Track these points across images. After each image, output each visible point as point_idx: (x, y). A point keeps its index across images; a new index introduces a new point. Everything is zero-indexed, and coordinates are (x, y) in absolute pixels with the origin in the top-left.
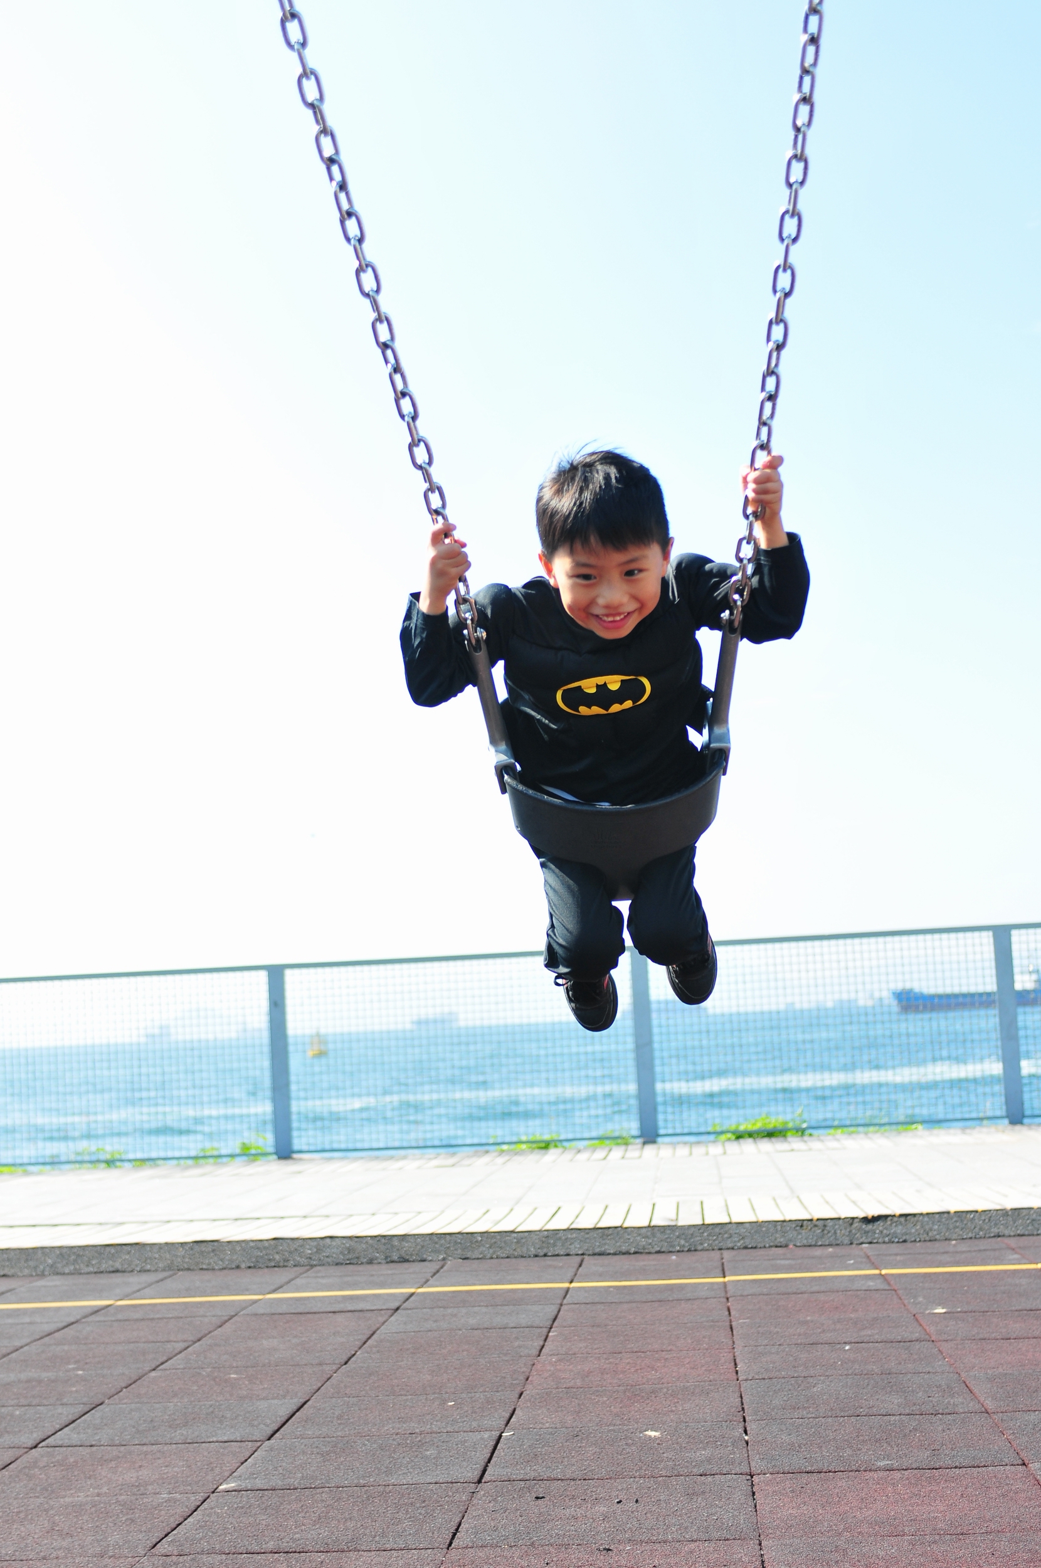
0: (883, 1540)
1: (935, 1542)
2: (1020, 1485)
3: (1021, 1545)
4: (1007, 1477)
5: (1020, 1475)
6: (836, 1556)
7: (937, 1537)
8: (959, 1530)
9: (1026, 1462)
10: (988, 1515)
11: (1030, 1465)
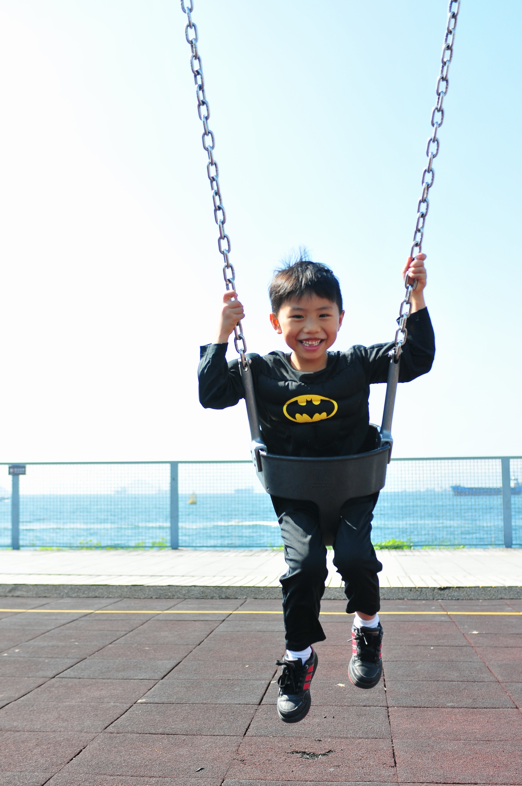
0: (451, 742)
1: (475, 744)
2: (515, 718)
3: (517, 748)
4: (509, 714)
5: (515, 713)
6: (429, 749)
7: (476, 742)
8: (487, 739)
9: (518, 707)
10: (501, 732)
11: (520, 709)
